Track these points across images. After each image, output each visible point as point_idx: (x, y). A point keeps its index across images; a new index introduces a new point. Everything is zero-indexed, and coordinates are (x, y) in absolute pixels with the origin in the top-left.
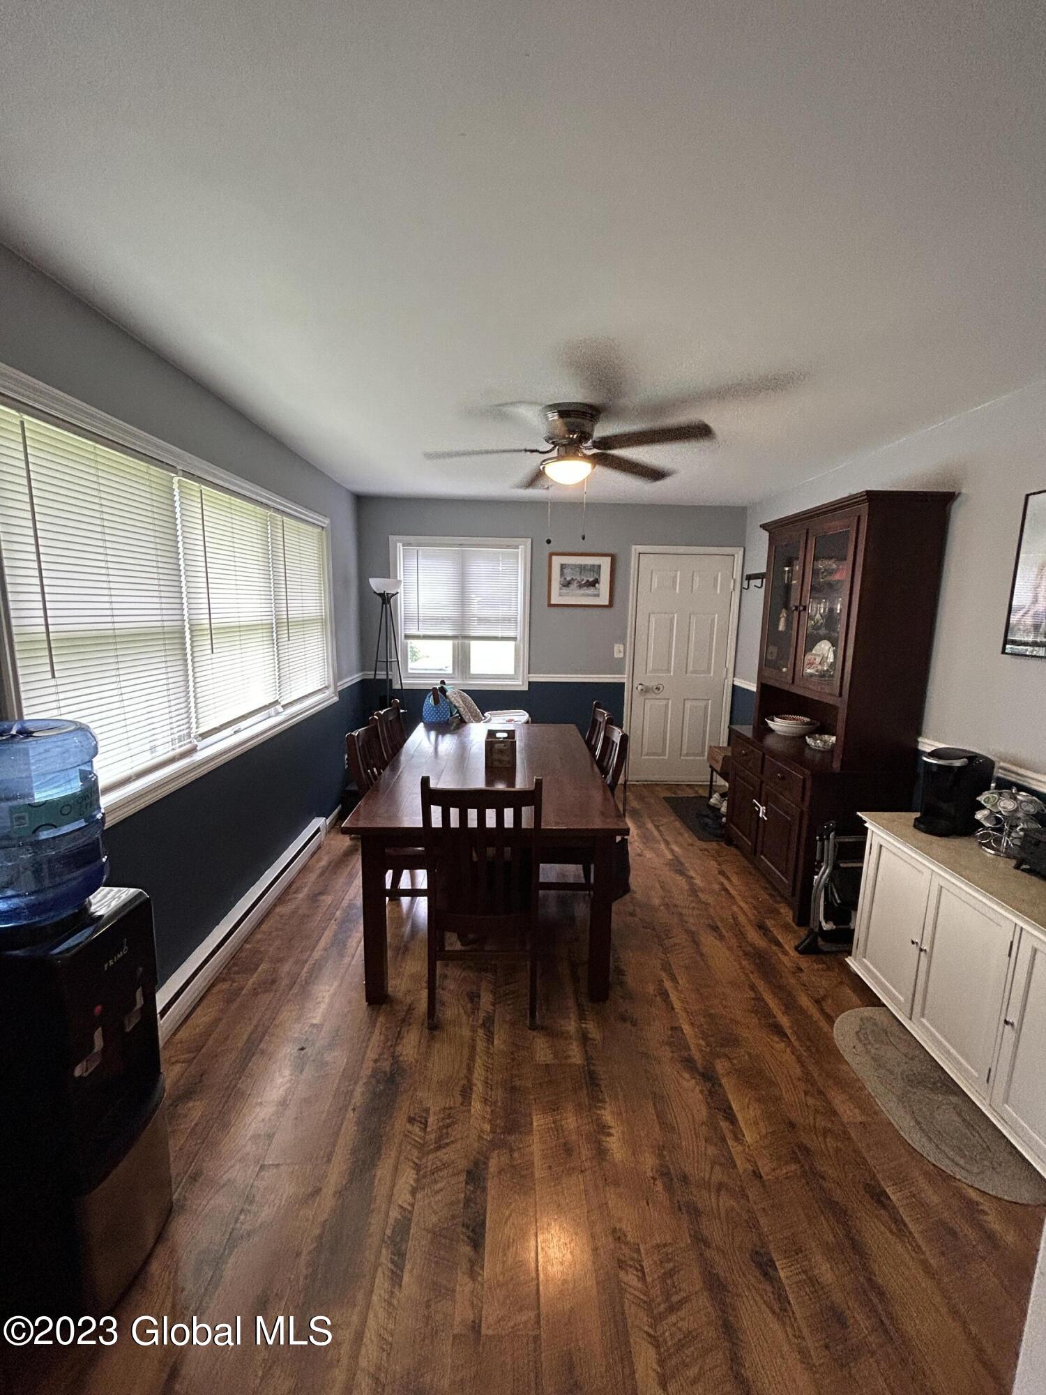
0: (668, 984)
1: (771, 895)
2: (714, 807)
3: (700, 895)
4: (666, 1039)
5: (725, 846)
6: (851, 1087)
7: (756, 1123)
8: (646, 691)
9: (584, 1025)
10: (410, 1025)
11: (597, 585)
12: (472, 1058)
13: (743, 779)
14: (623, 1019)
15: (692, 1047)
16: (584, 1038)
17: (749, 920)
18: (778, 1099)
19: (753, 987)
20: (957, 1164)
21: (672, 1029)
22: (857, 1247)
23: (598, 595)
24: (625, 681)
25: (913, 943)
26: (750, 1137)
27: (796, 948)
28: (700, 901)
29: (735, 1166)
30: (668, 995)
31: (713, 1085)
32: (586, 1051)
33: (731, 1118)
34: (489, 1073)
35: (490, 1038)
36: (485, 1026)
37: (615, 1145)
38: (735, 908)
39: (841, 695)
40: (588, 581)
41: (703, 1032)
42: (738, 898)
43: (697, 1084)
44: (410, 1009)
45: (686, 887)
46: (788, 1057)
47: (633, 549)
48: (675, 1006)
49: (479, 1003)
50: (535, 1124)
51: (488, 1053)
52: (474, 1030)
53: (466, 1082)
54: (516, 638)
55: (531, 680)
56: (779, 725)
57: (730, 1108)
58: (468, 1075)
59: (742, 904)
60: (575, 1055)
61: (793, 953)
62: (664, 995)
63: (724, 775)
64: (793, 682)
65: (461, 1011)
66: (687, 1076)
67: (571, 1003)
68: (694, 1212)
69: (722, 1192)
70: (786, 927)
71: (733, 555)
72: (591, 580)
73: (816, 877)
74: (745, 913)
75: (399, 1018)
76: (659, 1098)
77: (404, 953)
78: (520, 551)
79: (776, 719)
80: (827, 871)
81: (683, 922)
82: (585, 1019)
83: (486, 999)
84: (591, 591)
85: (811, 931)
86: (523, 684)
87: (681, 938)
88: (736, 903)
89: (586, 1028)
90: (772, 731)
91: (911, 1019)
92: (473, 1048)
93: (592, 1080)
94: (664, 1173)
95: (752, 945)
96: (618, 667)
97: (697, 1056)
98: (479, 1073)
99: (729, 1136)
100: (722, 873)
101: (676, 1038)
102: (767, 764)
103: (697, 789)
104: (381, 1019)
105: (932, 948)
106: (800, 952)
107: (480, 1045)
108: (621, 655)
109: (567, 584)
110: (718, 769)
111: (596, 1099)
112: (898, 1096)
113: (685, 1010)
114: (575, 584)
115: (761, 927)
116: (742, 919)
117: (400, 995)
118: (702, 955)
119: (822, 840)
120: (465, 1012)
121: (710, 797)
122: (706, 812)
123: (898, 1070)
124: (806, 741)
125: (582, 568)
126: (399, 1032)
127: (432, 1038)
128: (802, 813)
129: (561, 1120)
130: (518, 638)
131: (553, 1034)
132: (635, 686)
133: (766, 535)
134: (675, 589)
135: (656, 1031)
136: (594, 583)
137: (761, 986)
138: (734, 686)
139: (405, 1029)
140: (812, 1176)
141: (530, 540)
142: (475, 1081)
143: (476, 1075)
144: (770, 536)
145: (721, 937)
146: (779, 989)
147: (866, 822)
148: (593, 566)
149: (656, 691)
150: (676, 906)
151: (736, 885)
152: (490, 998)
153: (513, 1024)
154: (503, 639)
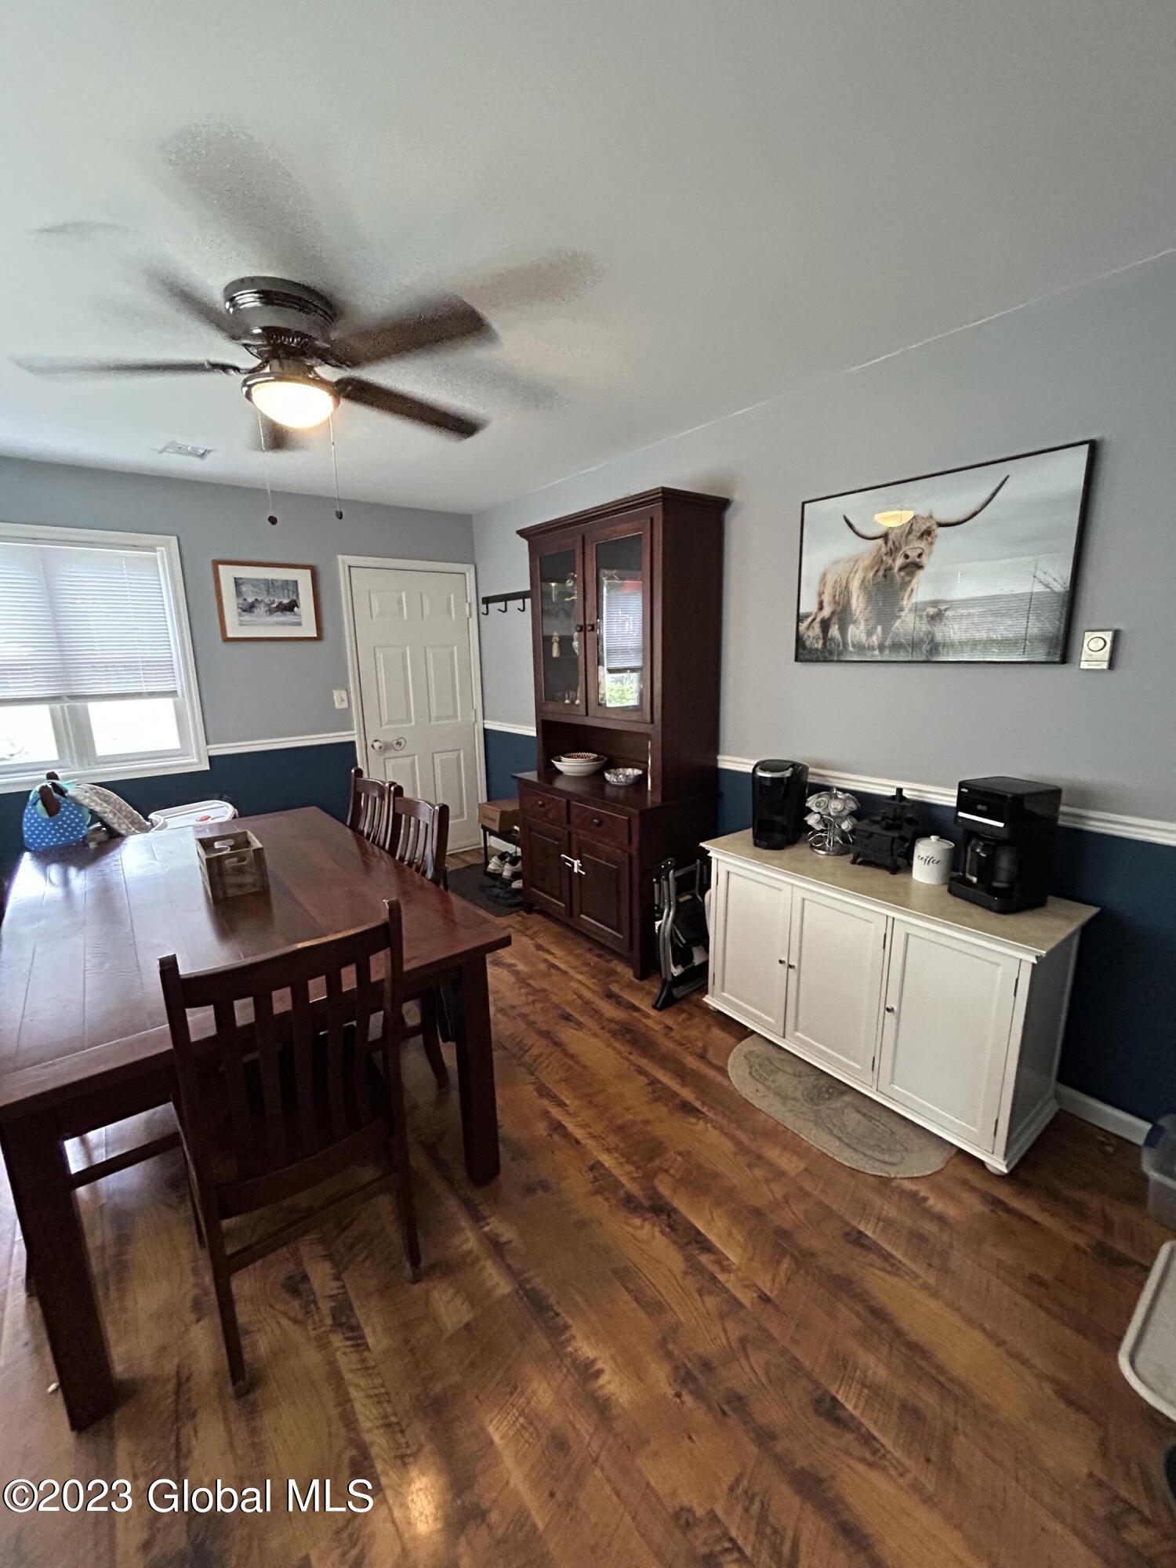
0: (556, 1112)
1: (599, 956)
2: (494, 874)
3: (530, 981)
4: (590, 1187)
5: (525, 914)
6: (775, 1133)
7: (730, 1234)
8: (385, 748)
9: (486, 1229)
10: (194, 1415)
11: (296, 609)
12: (344, 1400)
13: (541, 833)
14: (529, 1190)
15: (624, 1180)
16: (496, 1247)
17: (594, 992)
18: (731, 1191)
19: (641, 1071)
20: (885, 1163)
21: (592, 1168)
22: (879, 1314)
23: (299, 624)
24: (355, 738)
25: (781, 962)
26: (733, 1256)
27: (654, 1007)
28: (536, 991)
29: (741, 1306)
30: (564, 1127)
31: (669, 1216)
32: (509, 1267)
33: (707, 1247)
34: (385, 1405)
35: (358, 1342)
36: (341, 1325)
37: (612, 1384)
38: (574, 985)
39: (652, 721)
40: (281, 603)
41: (623, 1155)
42: (572, 972)
43: (654, 1225)
44: (182, 1381)
45: (512, 979)
46: (714, 1136)
47: (340, 561)
48: (579, 1137)
49: (311, 1289)
50: (496, 1439)
51: (366, 1369)
52: (323, 1344)
53: (354, 1452)
54: (176, 691)
55: (213, 753)
56: (568, 765)
57: (699, 1233)
58: (352, 1435)
59: (580, 977)
60: (496, 1281)
61: (653, 1013)
62: (558, 1127)
63: (505, 835)
64: (587, 714)
65: (285, 1322)
66: (637, 1222)
67: (452, 1205)
68: (738, 1402)
69: (749, 1350)
70: (630, 986)
71: (464, 574)
72: (286, 601)
73: (658, 923)
74: (588, 987)
75: (166, 1415)
76: (624, 1275)
77: (121, 1280)
78: (160, 554)
79: (563, 759)
80: (671, 913)
81: (531, 1024)
82: (485, 1218)
83: (320, 1276)
84: (288, 617)
85: (665, 982)
86: (200, 761)
87: (538, 1046)
88: (572, 979)
89: (491, 1231)
90: (559, 773)
91: (784, 1037)
92: (336, 1377)
93: (537, 1305)
94: (684, 1378)
95: (612, 1020)
96: (342, 720)
97: (634, 1188)
98: (367, 1416)
99: (714, 1269)
100: (539, 947)
101: (603, 1183)
102: (574, 812)
103: (462, 856)
104: (123, 1447)
105: (800, 961)
106: (660, 1010)
107: (346, 1361)
108: (345, 705)
109: (249, 608)
110: (496, 828)
111: (557, 1332)
112: (813, 1121)
113: (592, 1136)
114: (261, 610)
115: (610, 996)
116: (587, 994)
117: (147, 1367)
118: (572, 1057)
119: (658, 882)
120: (295, 1321)
121: (487, 863)
122: (489, 882)
123: (798, 1094)
124: (604, 778)
125: (270, 585)
126: (178, 1444)
127: (251, 1412)
128: (630, 856)
129: (528, 1402)
130: (179, 693)
131: (449, 1268)
132: (369, 743)
133: (524, 543)
134: (403, 616)
135: (576, 1183)
136: (291, 607)
137: (643, 1062)
138: (485, 730)
139: (187, 1431)
140: (804, 1259)
141: (175, 538)
142: (368, 1438)
143: (365, 1424)
144: (529, 545)
145: (580, 1026)
146: (667, 1061)
147: (708, 852)
148: (286, 582)
149: (397, 747)
150: (513, 1007)
151: (559, 957)
152: (326, 1268)
153: (384, 1291)
154: (152, 695)
